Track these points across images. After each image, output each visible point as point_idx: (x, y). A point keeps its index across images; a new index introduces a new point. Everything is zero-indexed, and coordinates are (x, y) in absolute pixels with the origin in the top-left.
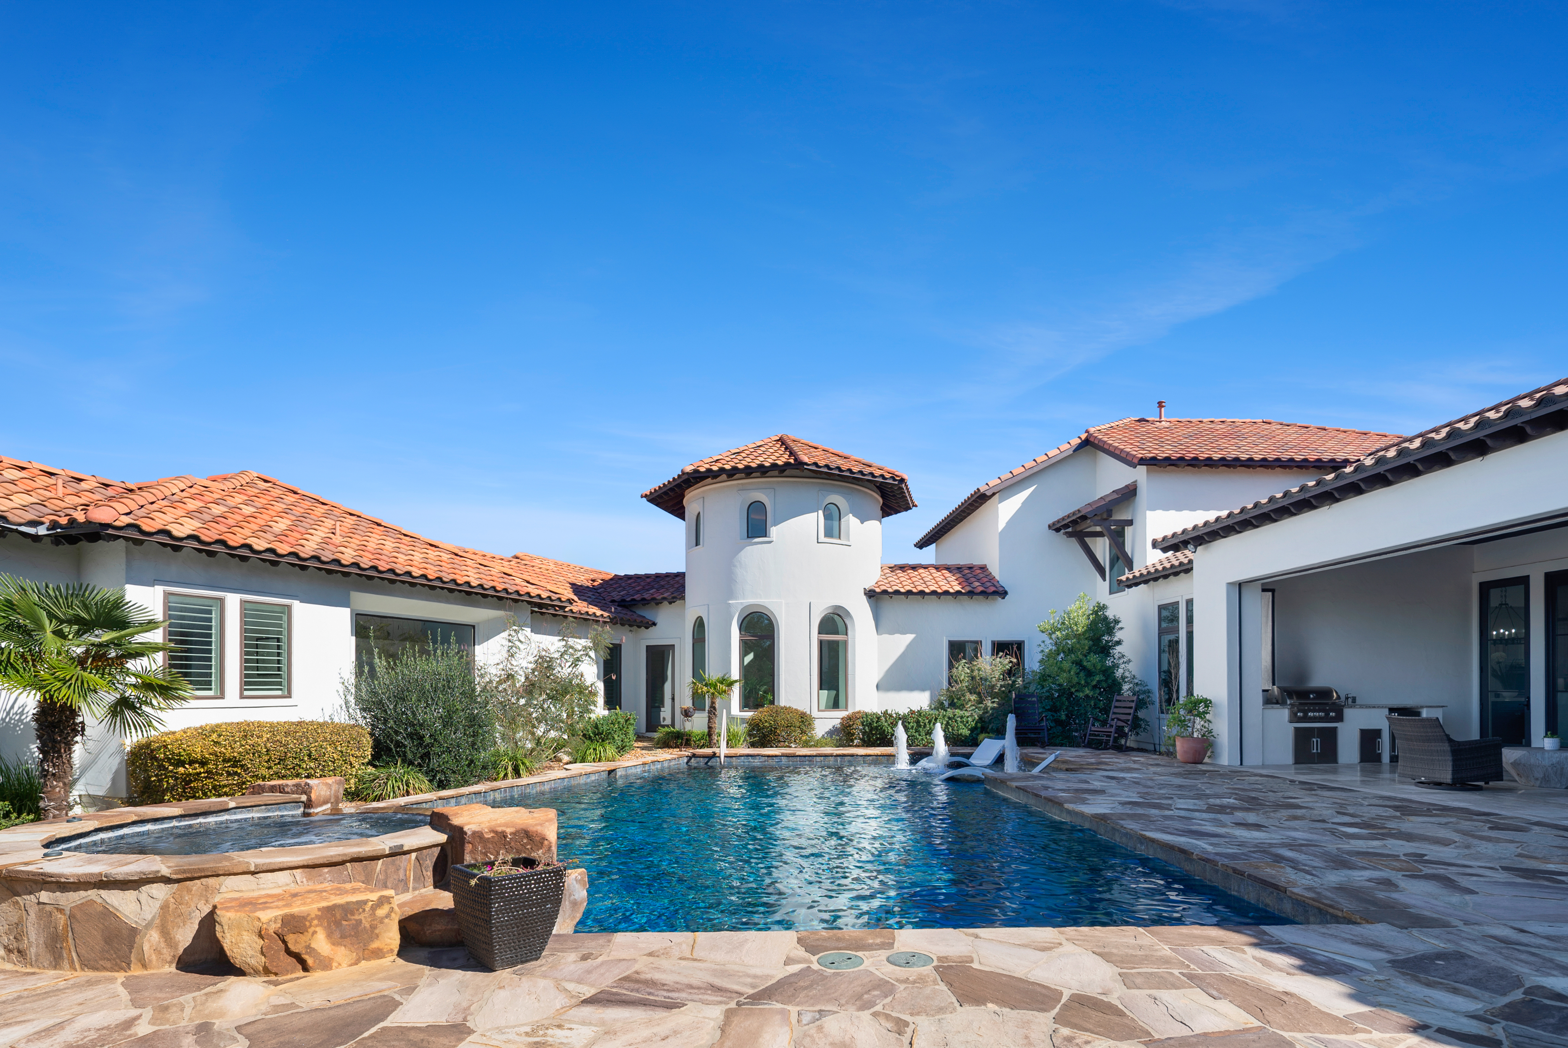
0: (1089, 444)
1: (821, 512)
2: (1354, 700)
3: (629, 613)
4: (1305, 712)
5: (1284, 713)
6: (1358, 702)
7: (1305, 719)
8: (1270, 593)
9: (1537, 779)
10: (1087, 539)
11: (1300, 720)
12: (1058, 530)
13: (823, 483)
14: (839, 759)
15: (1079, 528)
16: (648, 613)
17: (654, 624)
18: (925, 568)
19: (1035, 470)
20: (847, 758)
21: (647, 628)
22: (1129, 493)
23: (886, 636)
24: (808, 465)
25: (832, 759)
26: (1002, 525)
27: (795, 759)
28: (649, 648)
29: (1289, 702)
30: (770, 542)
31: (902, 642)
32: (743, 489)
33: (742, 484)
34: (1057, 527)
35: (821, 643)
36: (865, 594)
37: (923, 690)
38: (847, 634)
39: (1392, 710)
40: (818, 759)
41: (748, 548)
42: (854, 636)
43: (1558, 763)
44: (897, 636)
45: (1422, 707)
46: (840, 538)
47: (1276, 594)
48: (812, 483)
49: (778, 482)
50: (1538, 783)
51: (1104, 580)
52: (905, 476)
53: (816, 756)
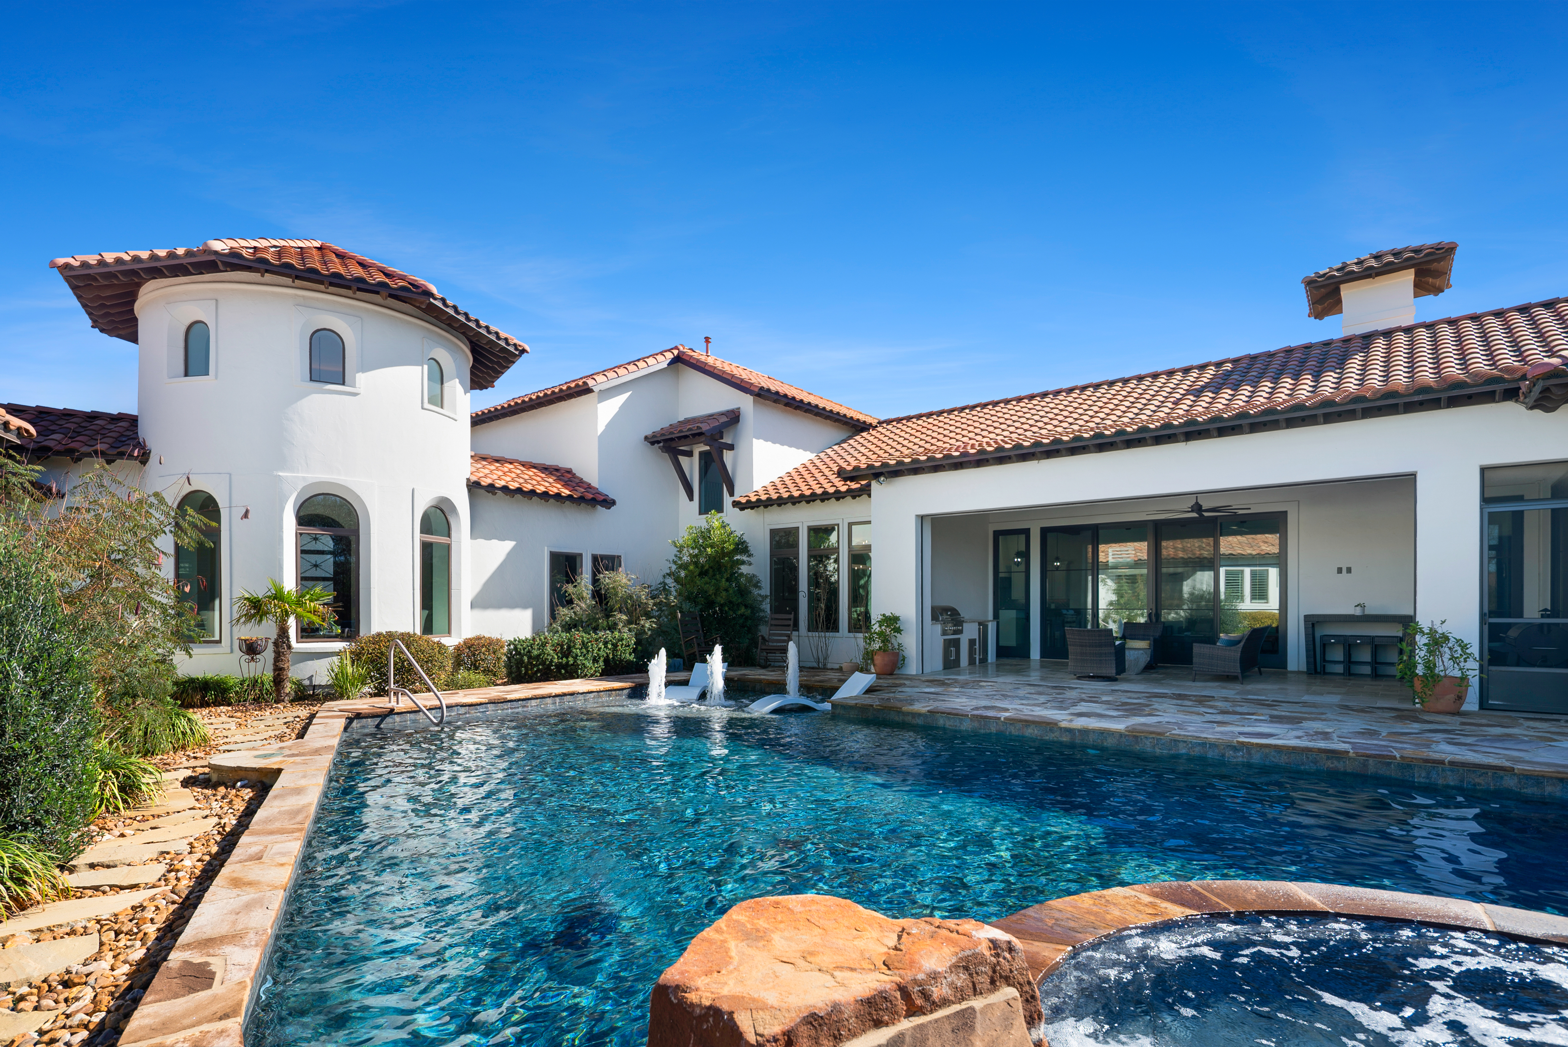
0: (684, 361)
1: (426, 367)
5: (938, 628)
10: (681, 458)
12: (653, 443)
13: (428, 329)
15: (673, 444)
22: (733, 418)
23: (481, 541)
26: (601, 428)
29: (940, 618)
30: (356, 394)
31: (501, 549)
32: (305, 303)
33: (303, 297)
34: (652, 440)
35: (423, 545)
36: (468, 486)
37: (525, 607)
38: (449, 536)
41: (313, 396)
42: (460, 539)
44: (495, 542)
46: (443, 408)
48: (416, 325)
49: (367, 310)
51: (691, 498)
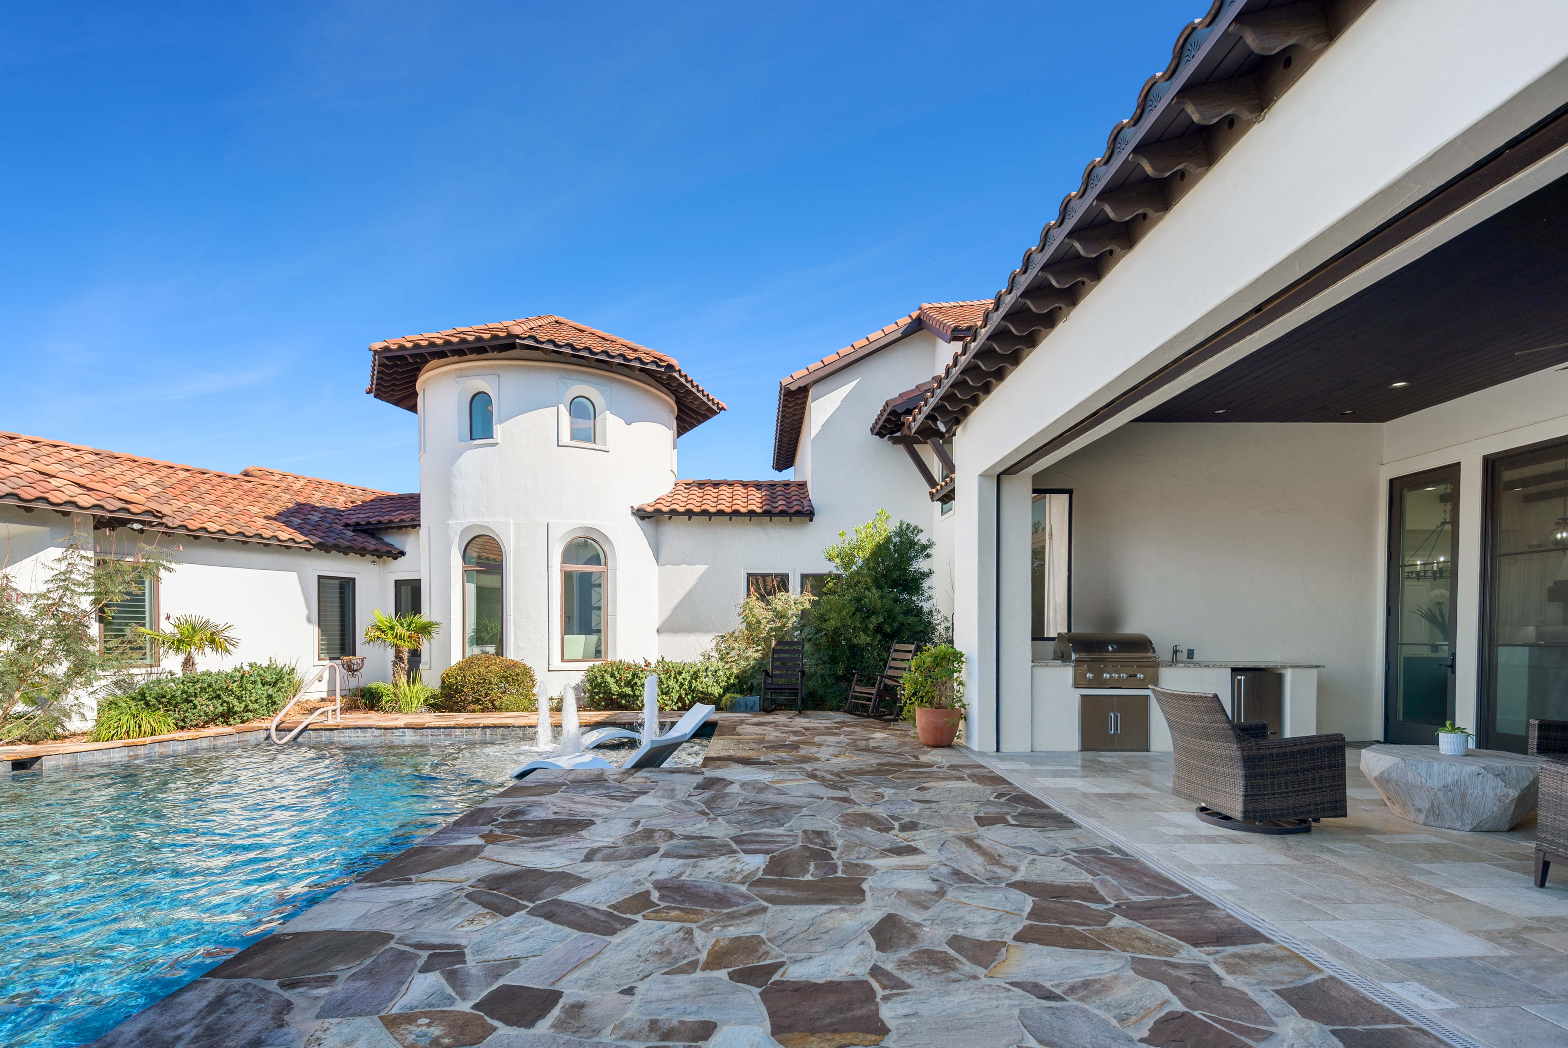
0: (918, 326)
1: (564, 407)
2: (1191, 654)
3: (374, 542)
4: (1098, 674)
5: (1067, 673)
6: (1197, 657)
7: (1098, 683)
8: (1067, 496)
9: (1420, 811)
10: (915, 447)
11: (1090, 685)
12: (880, 435)
13: (565, 369)
14: (488, 731)
16: (395, 540)
17: (402, 554)
18: (730, 485)
19: (853, 357)
20: (500, 731)
21: (395, 558)
23: (669, 567)
24: (523, 339)
25: (478, 732)
26: (815, 429)
27: (424, 731)
28: (398, 584)
29: (1074, 656)
30: (496, 444)
31: (690, 575)
32: (461, 374)
33: (460, 369)
34: (877, 431)
35: (567, 577)
36: (633, 514)
38: (606, 564)
39: (1235, 670)
40: (458, 732)
41: (468, 452)
42: (615, 566)
43: (1456, 784)
44: (684, 567)
45: (1284, 667)
46: (595, 442)
47: (1074, 496)
48: (549, 368)
49: (503, 366)
50: (1422, 818)
52: (674, 362)
53: (454, 728)
